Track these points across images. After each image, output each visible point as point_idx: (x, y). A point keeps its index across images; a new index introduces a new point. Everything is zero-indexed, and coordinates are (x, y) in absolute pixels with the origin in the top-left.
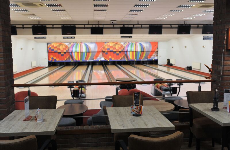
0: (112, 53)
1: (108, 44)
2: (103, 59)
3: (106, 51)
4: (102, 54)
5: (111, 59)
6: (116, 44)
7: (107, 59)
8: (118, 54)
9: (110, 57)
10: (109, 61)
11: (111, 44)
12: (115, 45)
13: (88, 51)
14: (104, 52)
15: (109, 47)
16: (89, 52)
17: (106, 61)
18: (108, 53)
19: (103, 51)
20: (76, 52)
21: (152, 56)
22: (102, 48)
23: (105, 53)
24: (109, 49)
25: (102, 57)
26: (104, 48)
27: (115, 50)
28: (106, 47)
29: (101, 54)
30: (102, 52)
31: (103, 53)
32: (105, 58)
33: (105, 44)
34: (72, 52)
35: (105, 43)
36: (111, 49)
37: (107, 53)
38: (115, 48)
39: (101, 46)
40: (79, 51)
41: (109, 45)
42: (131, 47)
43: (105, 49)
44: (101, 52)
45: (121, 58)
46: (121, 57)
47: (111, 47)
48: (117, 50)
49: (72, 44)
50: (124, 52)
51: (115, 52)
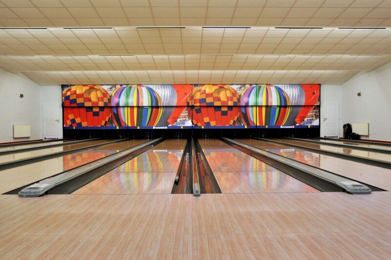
0: (211, 110)
1: (203, 88)
2: (189, 124)
3: (198, 104)
4: (189, 112)
5: (208, 124)
6: (221, 88)
7: (199, 125)
8: (224, 113)
9: (206, 120)
10: (203, 127)
11: (209, 89)
12: (218, 91)
13: (154, 105)
14: (193, 107)
15: (204, 96)
16: (157, 107)
17: (197, 128)
18: (202, 109)
19: (190, 105)
20: (128, 107)
21: (305, 117)
22: (189, 99)
23: (194, 111)
24: (203, 100)
25: (187, 119)
26: (192, 97)
27: (217, 104)
28: (198, 96)
29: (185, 113)
30: (188, 106)
31: (190, 109)
32: (195, 123)
33: (196, 89)
34: (118, 107)
35: (196, 85)
36: (209, 100)
37: (198, 111)
38: (219, 99)
39: (186, 94)
40: (135, 104)
41: (204, 92)
42: (257, 95)
43: (195, 101)
44: (184, 106)
45: (232, 122)
46: (233, 119)
47: (210, 95)
48: (222, 102)
49: (118, 87)
50: (240, 107)
51: (219, 107)
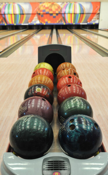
0: (48, 15)
1: (44, 4)
2: (38, 22)
3: (42, 13)
4: (38, 17)
5: (47, 22)
6: (53, 4)
7: (43, 23)
8: (54, 17)
9: (46, 20)
10: (44, 24)
11: (47, 5)
12: (51, 6)
13: (21, 13)
14: (39, 14)
15: (44, 9)
16: (23, 14)
17: (41, 24)
18: (44, 15)
19: (38, 13)
20: (9, 14)
22: (37, 10)
23: (40, 16)
24: (44, 11)
25: (37, 20)
26: (39, 9)
27: (51, 12)
28: (42, 8)
29: (36, 17)
30: (37, 14)
31: (38, 15)
32: (41, 22)
33: (41, 5)
34: (4, 14)
35: (41, 3)
36: (47, 11)
37: (42, 16)
38: (51, 10)
39: (36, 7)
40: (12, 13)
41: (45, 6)
43: (41, 11)
44: (35, 14)
45: (58, 21)
47: (47, 8)
48: (53, 12)
49: (4, 4)
50: (62, 14)
51: (52, 14)
